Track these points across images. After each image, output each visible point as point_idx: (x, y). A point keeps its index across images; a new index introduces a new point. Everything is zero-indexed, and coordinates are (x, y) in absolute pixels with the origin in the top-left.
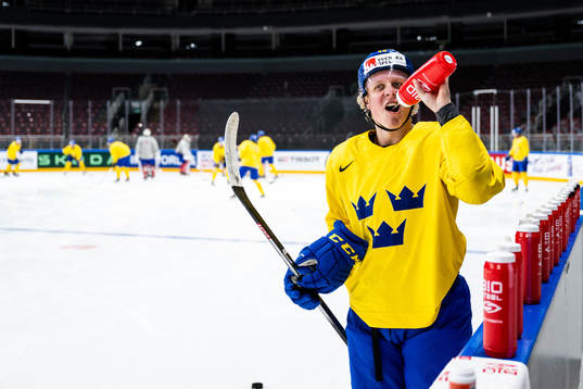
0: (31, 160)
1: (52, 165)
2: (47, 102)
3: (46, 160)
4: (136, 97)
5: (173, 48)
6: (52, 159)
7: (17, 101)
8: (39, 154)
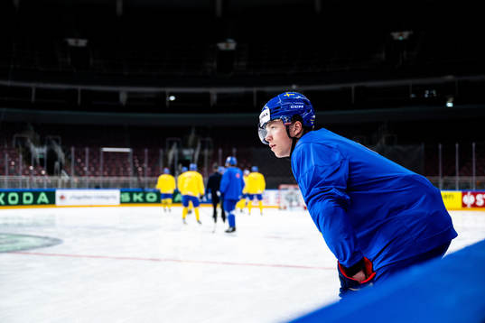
0: (114, 197)
1: (131, 202)
2: (127, 150)
3: (126, 197)
4: (186, 147)
5: (212, 104)
6: (131, 196)
7: (106, 149)
8: (122, 192)
